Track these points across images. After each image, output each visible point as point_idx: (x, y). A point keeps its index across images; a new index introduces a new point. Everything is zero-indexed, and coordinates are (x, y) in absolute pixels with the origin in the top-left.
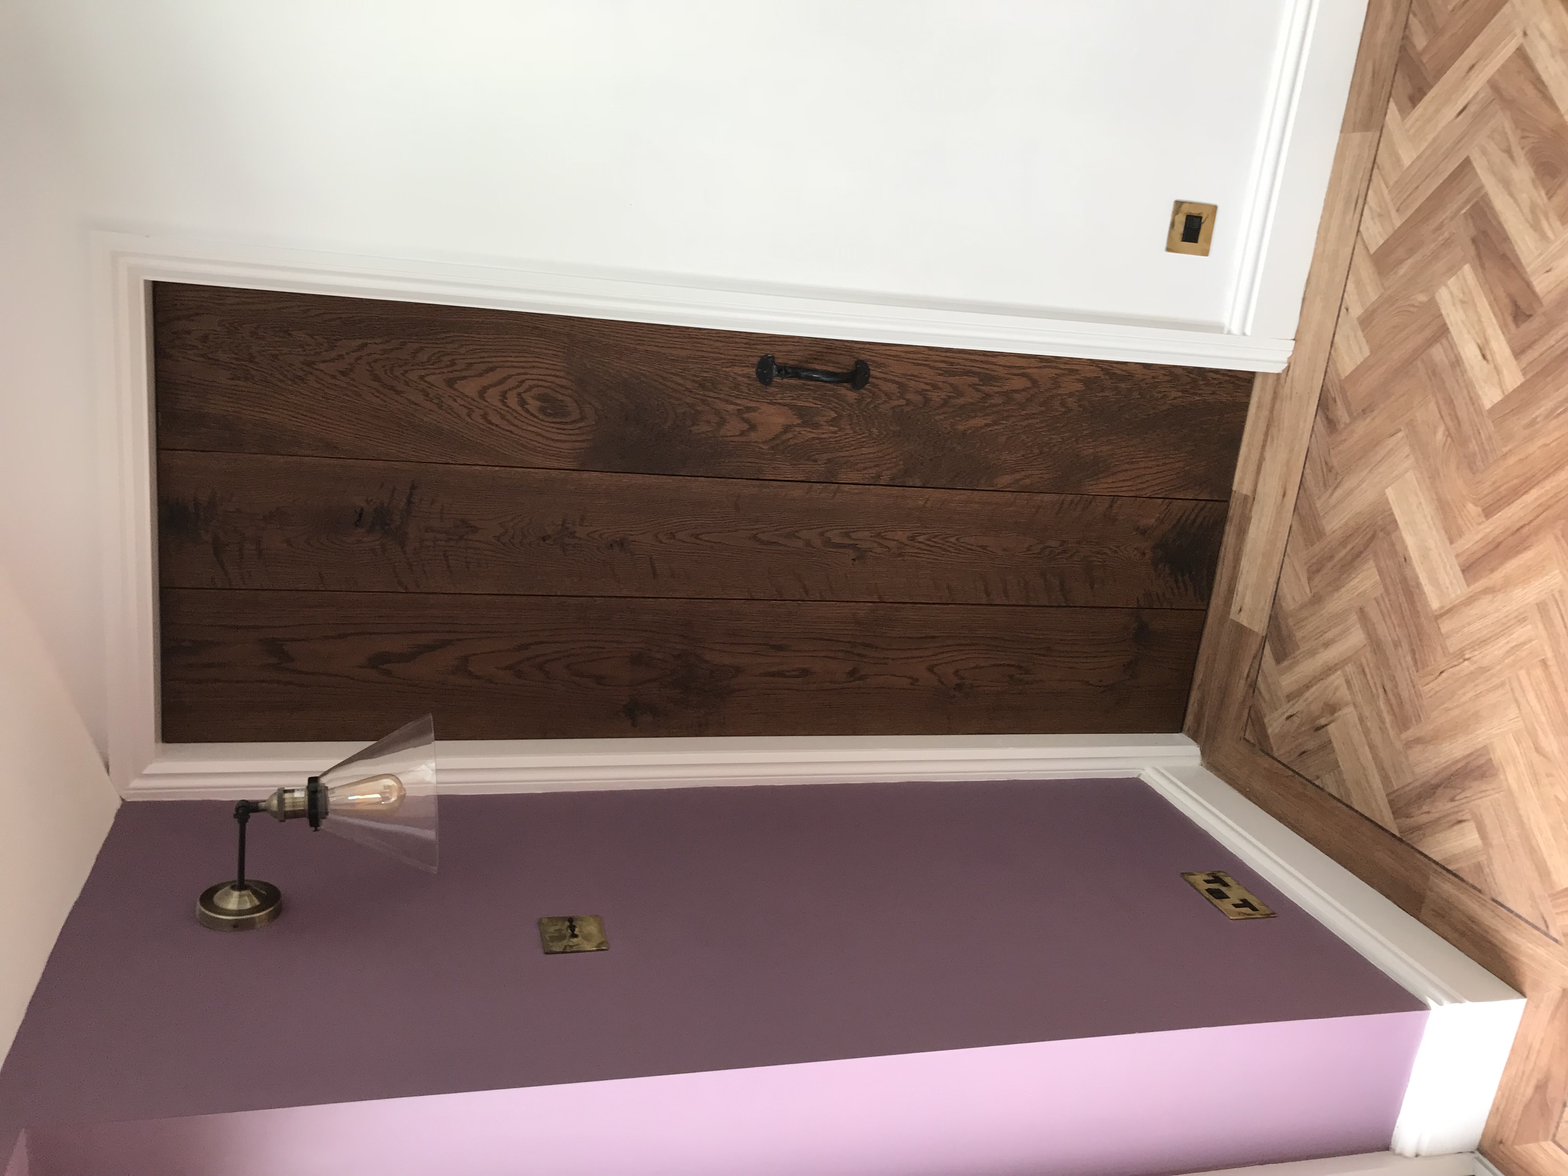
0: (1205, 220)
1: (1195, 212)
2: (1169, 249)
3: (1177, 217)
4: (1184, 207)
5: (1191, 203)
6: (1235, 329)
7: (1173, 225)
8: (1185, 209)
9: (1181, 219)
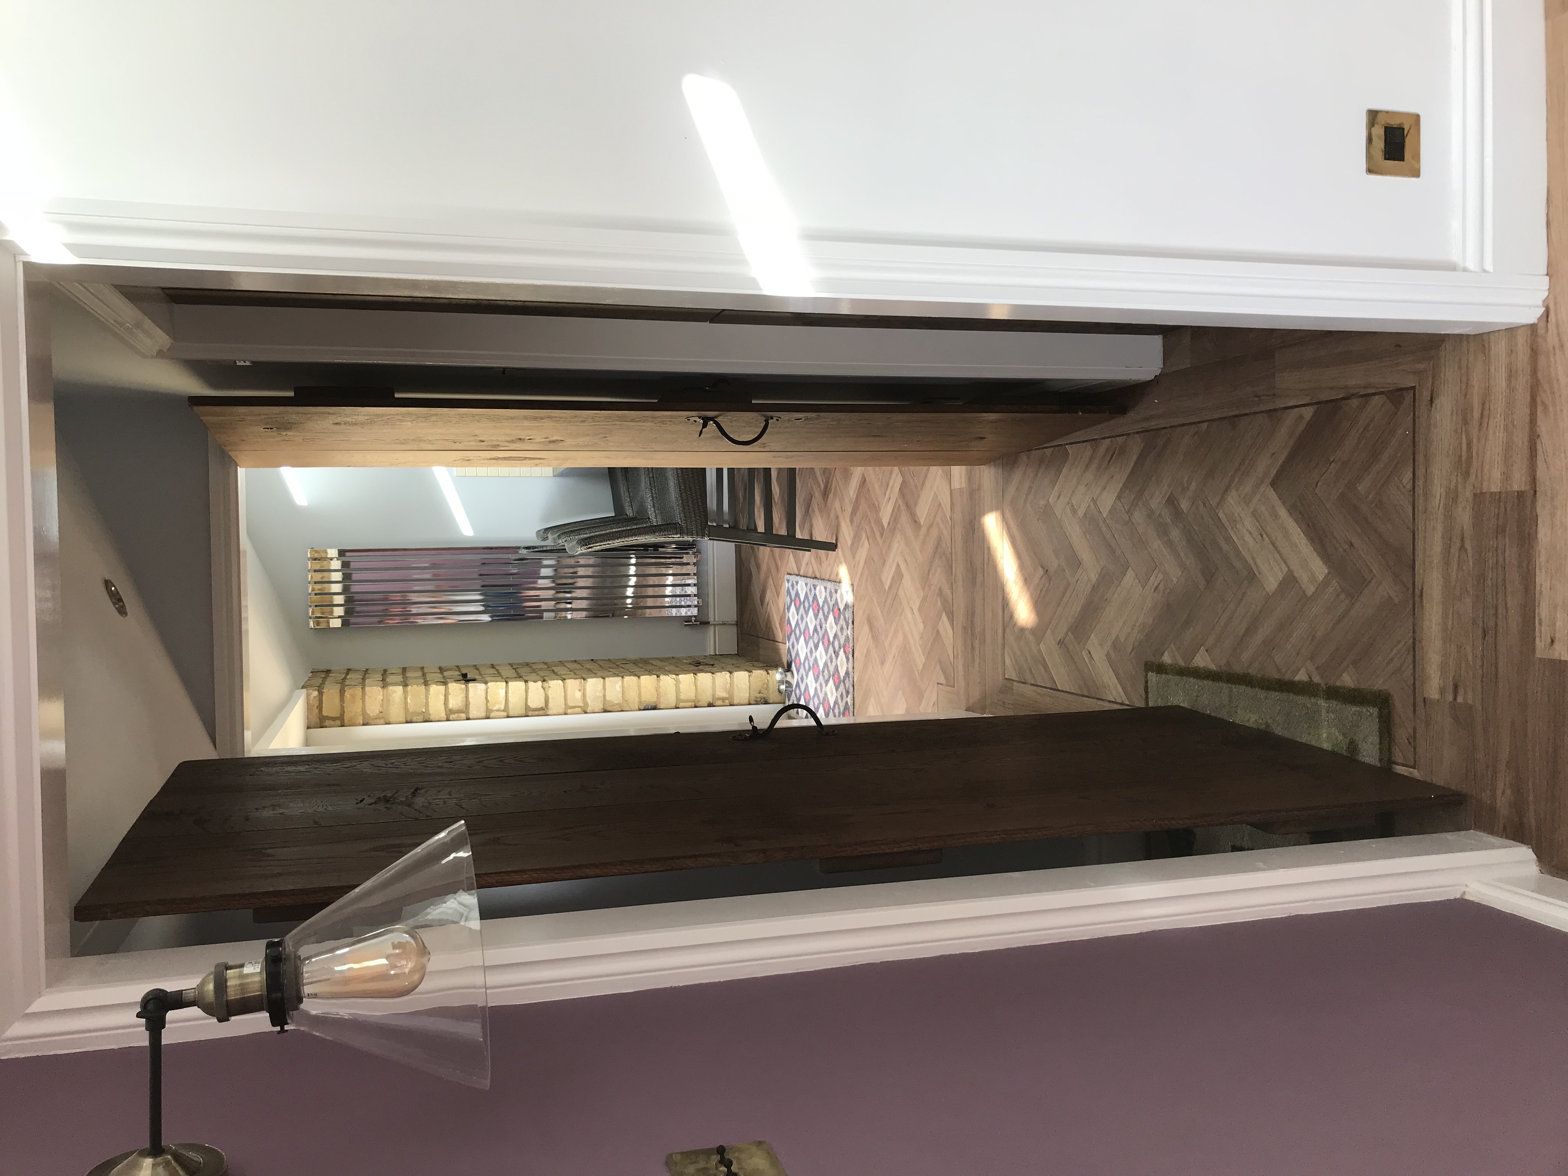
0: (1408, 132)
1: (1395, 122)
2: (1370, 171)
3: (1373, 129)
4: (1379, 116)
5: (1387, 112)
6: (1471, 264)
7: (1370, 140)
8: (1382, 120)
9: (1379, 131)
